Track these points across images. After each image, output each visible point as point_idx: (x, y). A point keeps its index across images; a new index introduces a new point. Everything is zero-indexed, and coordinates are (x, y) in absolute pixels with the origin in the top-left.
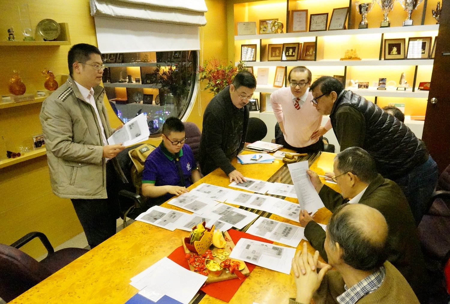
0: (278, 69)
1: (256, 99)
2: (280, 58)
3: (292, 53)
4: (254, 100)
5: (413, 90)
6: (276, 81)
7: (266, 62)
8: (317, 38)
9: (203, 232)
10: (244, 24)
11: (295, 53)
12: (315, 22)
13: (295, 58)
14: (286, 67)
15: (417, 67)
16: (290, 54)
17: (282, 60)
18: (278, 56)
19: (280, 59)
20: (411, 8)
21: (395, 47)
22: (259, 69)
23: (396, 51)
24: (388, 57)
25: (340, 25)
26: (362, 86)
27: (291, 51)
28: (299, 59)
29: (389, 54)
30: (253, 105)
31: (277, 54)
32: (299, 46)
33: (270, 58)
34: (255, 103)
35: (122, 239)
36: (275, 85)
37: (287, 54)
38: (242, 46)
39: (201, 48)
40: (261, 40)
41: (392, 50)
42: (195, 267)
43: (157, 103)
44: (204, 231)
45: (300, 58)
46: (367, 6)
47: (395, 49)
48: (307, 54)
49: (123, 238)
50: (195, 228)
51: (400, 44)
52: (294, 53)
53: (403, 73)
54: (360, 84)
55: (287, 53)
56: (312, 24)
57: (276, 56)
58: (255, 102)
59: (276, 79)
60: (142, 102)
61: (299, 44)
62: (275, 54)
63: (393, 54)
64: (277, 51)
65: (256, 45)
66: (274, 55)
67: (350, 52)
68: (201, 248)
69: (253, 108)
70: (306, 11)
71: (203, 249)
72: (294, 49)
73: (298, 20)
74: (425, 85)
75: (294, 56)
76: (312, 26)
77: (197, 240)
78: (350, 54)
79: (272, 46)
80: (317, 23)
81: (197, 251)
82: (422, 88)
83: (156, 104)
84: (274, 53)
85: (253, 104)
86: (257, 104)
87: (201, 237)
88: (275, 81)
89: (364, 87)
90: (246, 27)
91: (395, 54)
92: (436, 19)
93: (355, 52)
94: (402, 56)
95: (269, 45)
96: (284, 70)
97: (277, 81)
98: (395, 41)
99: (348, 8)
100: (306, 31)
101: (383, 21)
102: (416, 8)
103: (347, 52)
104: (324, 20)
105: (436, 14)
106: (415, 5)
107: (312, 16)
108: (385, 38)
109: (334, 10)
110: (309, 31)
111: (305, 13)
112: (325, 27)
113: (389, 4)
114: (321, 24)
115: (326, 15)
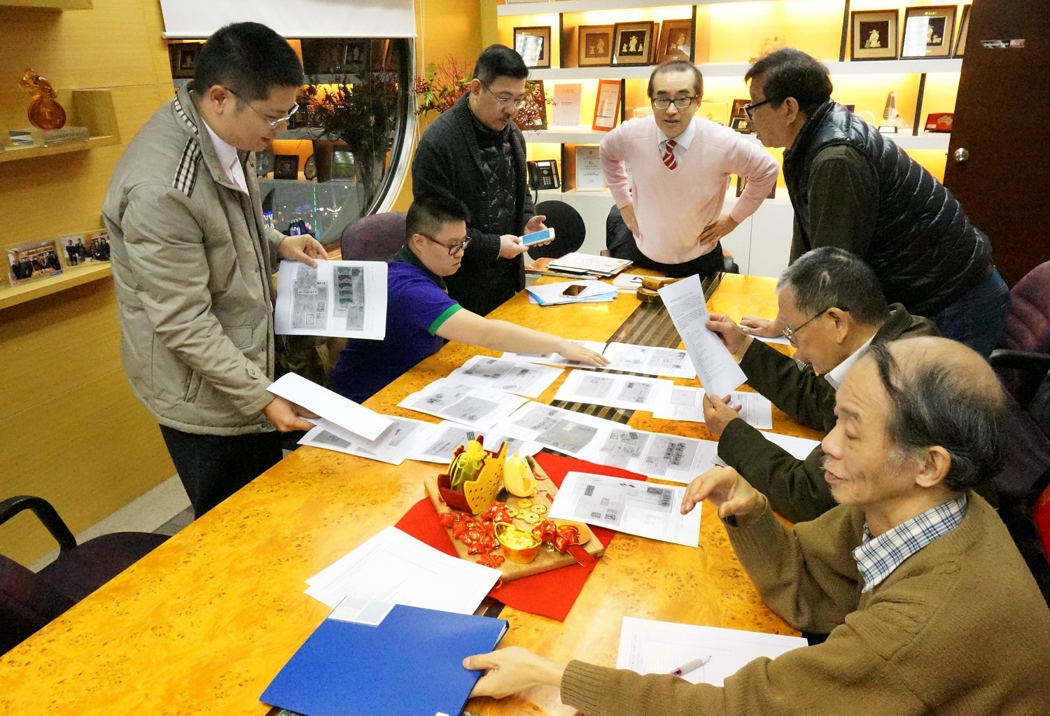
0: (604, 87)
1: (550, 161)
2: (608, 61)
3: (637, 47)
4: (548, 164)
5: (915, 132)
6: (598, 114)
7: (574, 70)
8: (695, 8)
9: (483, 461)
11: (643, 46)
13: (644, 59)
14: (623, 81)
15: (923, 76)
16: (633, 49)
17: (612, 65)
18: (605, 55)
19: (609, 63)
21: (874, 30)
22: (557, 86)
23: (878, 41)
24: (859, 53)
27: (634, 41)
28: (652, 61)
30: (545, 175)
31: (601, 51)
32: (652, 31)
33: (585, 61)
34: (549, 169)
35: (272, 491)
36: (597, 124)
37: (625, 50)
38: (516, 30)
39: (419, 32)
40: (561, 15)
42: (470, 545)
43: (310, 176)
44: (485, 457)
45: (655, 60)
48: (671, 48)
49: (275, 488)
50: (461, 451)
51: (887, 22)
52: (641, 47)
53: (892, 92)
55: (625, 46)
57: (597, 55)
58: (551, 166)
59: (599, 111)
60: (271, 175)
61: (652, 24)
62: (596, 50)
63: (871, 46)
64: (601, 44)
65: (549, 28)
66: (592, 52)
67: (772, 42)
68: (478, 498)
69: (546, 181)
71: (483, 500)
72: (641, 36)
74: (940, 121)
75: (641, 53)
77: (467, 478)
79: (589, 31)
81: (471, 505)
82: (934, 126)
83: (307, 179)
84: (592, 48)
85: (545, 172)
86: (554, 172)
87: (479, 472)
88: (596, 116)
91: (876, 48)
93: (783, 42)
94: (889, 51)
95: (580, 27)
96: (617, 88)
97: (601, 116)
98: (875, 15)
103: (766, 43)
108: (854, 8)
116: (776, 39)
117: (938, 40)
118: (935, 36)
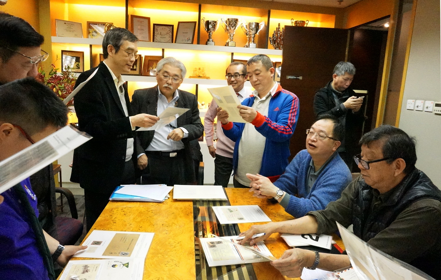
10: (65, 23)
12: (159, 33)
20: (254, 32)
25: (188, 40)
28: (141, 73)
38: (63, 51)
40: (91, 46)
46: (215, 24)
48: (149, 69)
52: (135, 66)
56: (155, 34)
61: (141, 56)
65: (83, 53)
67: (198, 70)
70: (148, 19)
73: (139, 27)
75: (135, 70)
76: (155, 37)
78: (198, 73)
80: (162, 34)
90: (68, 27)
92: (274, 46)
93: (203, 71)
95: (100, 54)
99: (195, 22)
100: (150, 41)
101: (230, 41)
102: (258, 34)
103: (195, 70)
104: (169, 32)
105: (274, 42)
106: (257, 30)
107: (155, 26)
108: (234, 58)
109: (179, 23)
110: (153, 41)
111: (147, 20)
112: (171, 39)
113: (235, 25)
114: (166, 36)
115: (172, 27)
116: (200, 69)
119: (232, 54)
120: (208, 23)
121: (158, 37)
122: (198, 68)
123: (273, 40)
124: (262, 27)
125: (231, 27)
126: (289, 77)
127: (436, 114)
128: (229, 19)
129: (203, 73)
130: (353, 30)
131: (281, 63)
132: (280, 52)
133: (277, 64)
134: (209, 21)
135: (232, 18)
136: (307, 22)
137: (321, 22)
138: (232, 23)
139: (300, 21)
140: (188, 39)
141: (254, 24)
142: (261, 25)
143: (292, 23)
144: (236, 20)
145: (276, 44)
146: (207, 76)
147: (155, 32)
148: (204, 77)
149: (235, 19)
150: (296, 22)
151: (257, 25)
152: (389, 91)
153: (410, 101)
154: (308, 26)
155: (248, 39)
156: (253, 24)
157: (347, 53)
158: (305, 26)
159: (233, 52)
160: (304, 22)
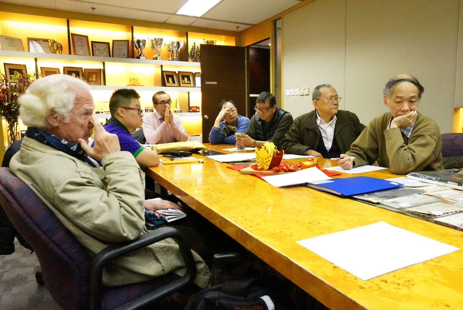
10: (7, 39)
12: (98, 49)
15: (188, 93)
20: (176, 49)
21: (170, 77)
26: (148, 110)
29: (168, 83)
38: (5, 64)
40: (36, 59)
41: (169, 80)
46: (144, 42)
47: (170, 79)
48: (90, 80)
51: (173, 75)
53: (177, 99)
54: (147, 109)
61: (82, 68)
63: (170, 82)
65: (25, 66)
70: (87, 37)
72: (77, 73)
73: (79, 44)
74: (193, 109)
76: (94, 52)
79: (46, 70)
80: (100, 50)
89: (150, 111)
90: (9, 42)
91: (172, 83)
92: (192, 59)
93: (137, 80)
94: (177, 84)
95: (41, 67)
98: (170, 72)
99: (128, 41)
100: (90, 55)
101: (158, 56)
102: (179, 50)
103: (131, 80)
104: (106, 48)
105: (192, 57)
106: (178, 47)
107: (93, 43)
108: (164, 69)
109: (113, 41)
110: (93, 55)
111: (86, 39)
112: (108, 54)
113: (161, 43)
114: (103, 51)
115: (108, 44)
116: (134, 79)
117: (189, 82)
118: (188, 81)
119: (162, 66)
120: (139, 42)
121: (96, 52)
122: (133, 78)
123: (191, 55)
124: (182, 45)
125: (158, 46)
126: (208, 83)
127: (301, 95)
128: (155, 39)
129: (137, 82)
130: (248, 47)
131: (200, 73)
132: (198, 64)
133: (196, 74)
134: (140, 40)
135: (158, 38)
136: (215, 42)
137: (225, 41)
138: (158, 42)
139: (211, 41)
140: (124, 54)
141: (176, 43)
142: (181, 43)
143: (204, 42)
144: (162, 40)
145: (194, 58)
146: (141, 84)
147: (94, 49)
148: (140, 85)
149: (160, 39)
150: (207, 41)
151: (178, 44)
152: (276, 86)
153: (287, 91)
154: (216, 44)
155: (171, 55)
156: (174, 42)
157: (246, 64)
158: (214, 44)
159: (162, 64)
160: (213, 42)
